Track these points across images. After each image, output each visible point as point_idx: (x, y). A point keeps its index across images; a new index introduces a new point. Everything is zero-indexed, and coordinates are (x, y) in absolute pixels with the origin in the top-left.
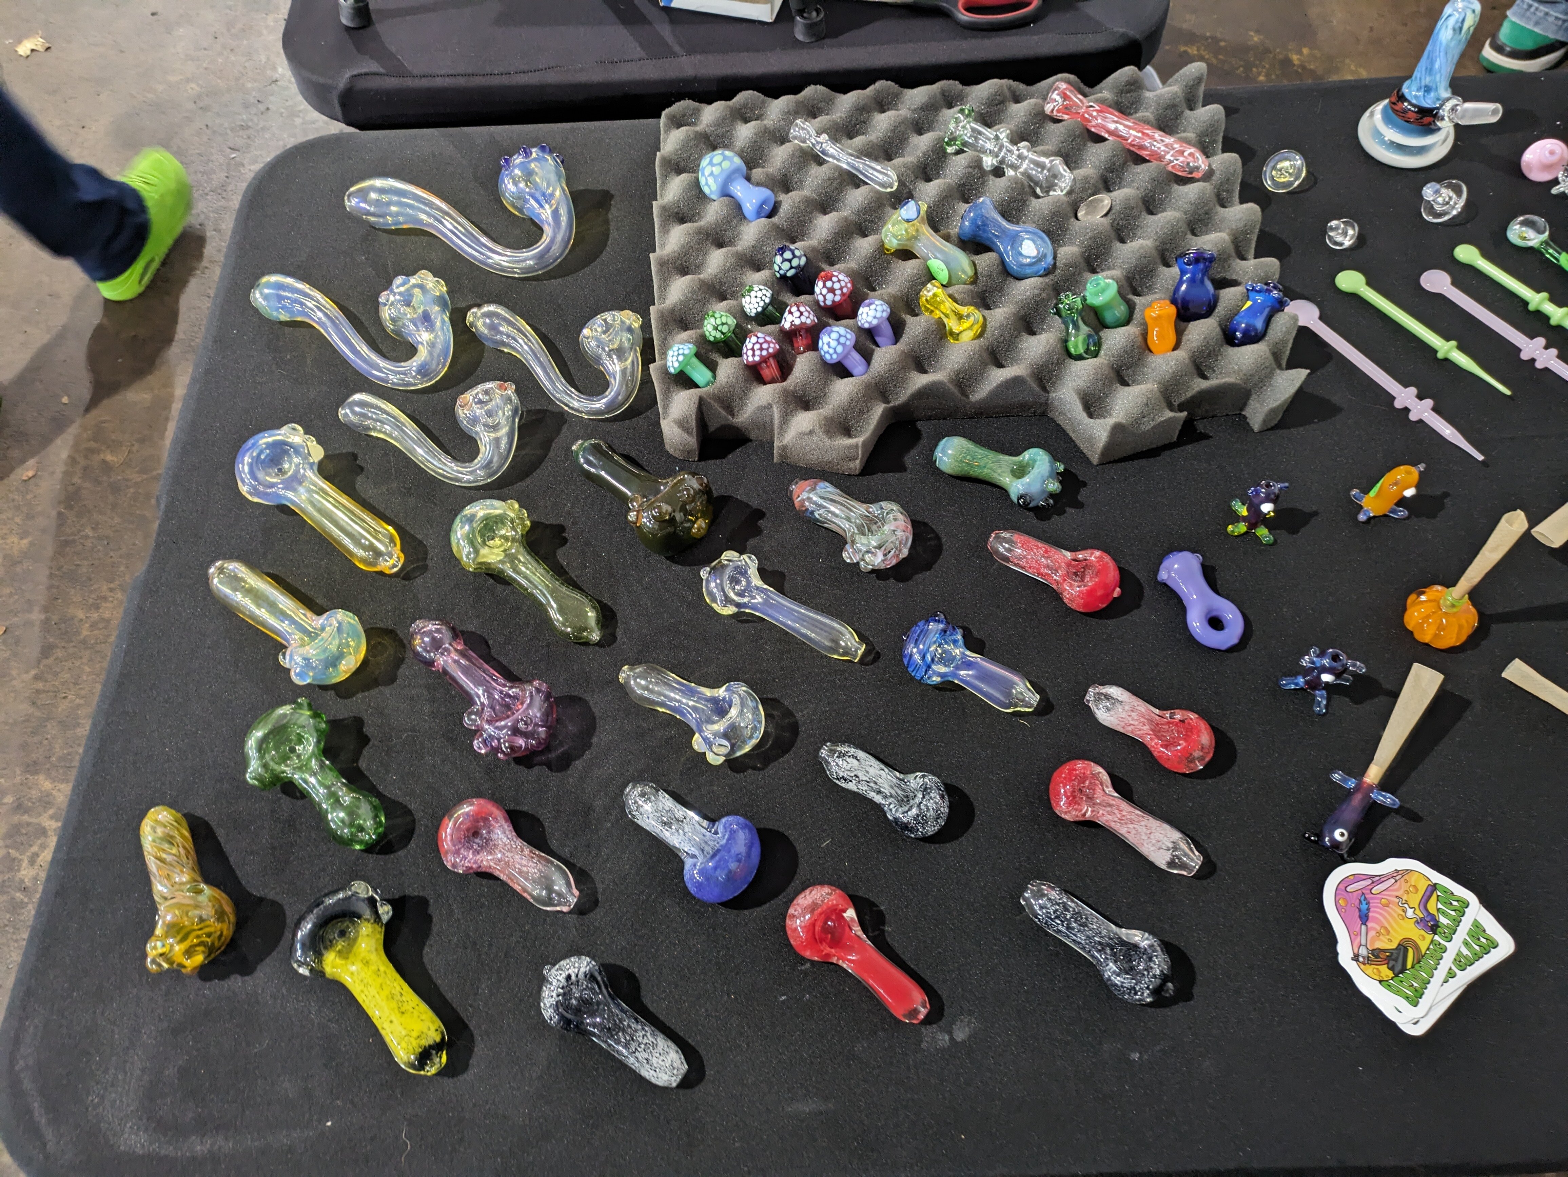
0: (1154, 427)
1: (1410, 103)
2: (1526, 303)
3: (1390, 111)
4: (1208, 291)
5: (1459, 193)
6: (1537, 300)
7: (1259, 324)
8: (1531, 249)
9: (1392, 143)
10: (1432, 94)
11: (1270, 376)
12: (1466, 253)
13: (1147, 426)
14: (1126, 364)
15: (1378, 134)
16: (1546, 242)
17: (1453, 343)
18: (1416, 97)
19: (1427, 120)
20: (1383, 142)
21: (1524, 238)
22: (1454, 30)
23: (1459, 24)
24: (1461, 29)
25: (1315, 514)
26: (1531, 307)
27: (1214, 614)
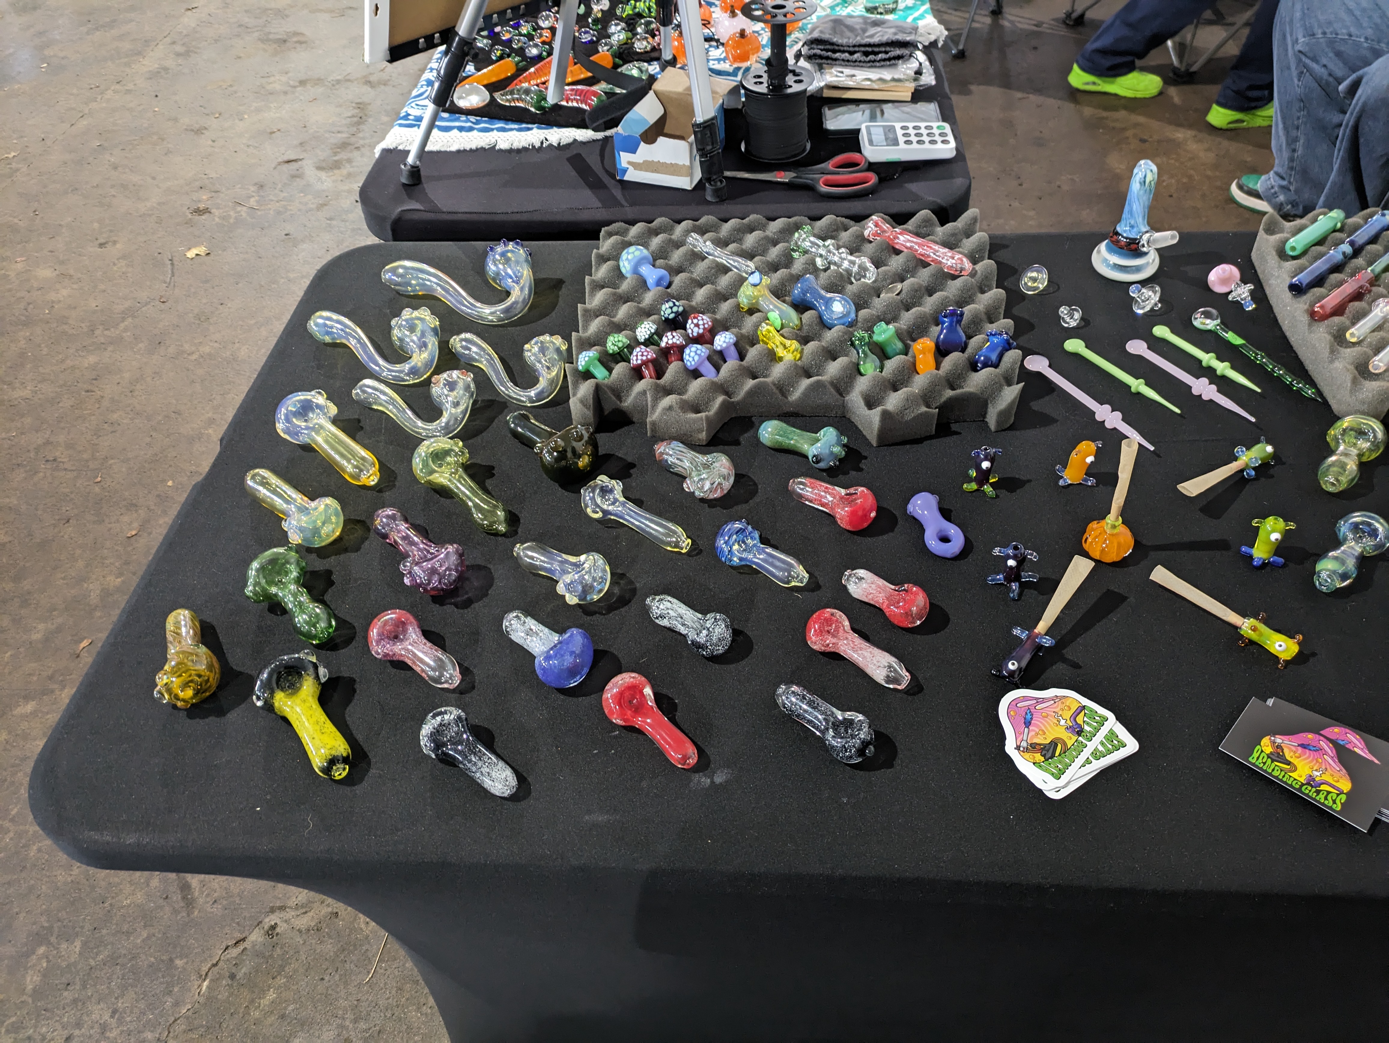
0: (914, 418)
1: (1123, 237)
2: (1200, 362)
3: (1111, 245)
4: (960, 337)
5: (1155, 292)
6: (1208, 359)
7: (994, 357)
8: (1210, 331)
9: (1115, 265)
10: (1135, 230)
11: (1000, 389)
12: (1161, 331)
13: (909, 416)
14: (899, 380)
15: (1105, 260)
16: (1218, 325)
17: (1142, 381)
18: (1125, 231)
19: (1133, 246)
20: (1108, 265)
21: (1204, 324)
22: (1140, 183)
23: (1143, 179)
24: (1145, 182)
25: (1029, 481)
26: (1204, 364)
27: (944, 533)
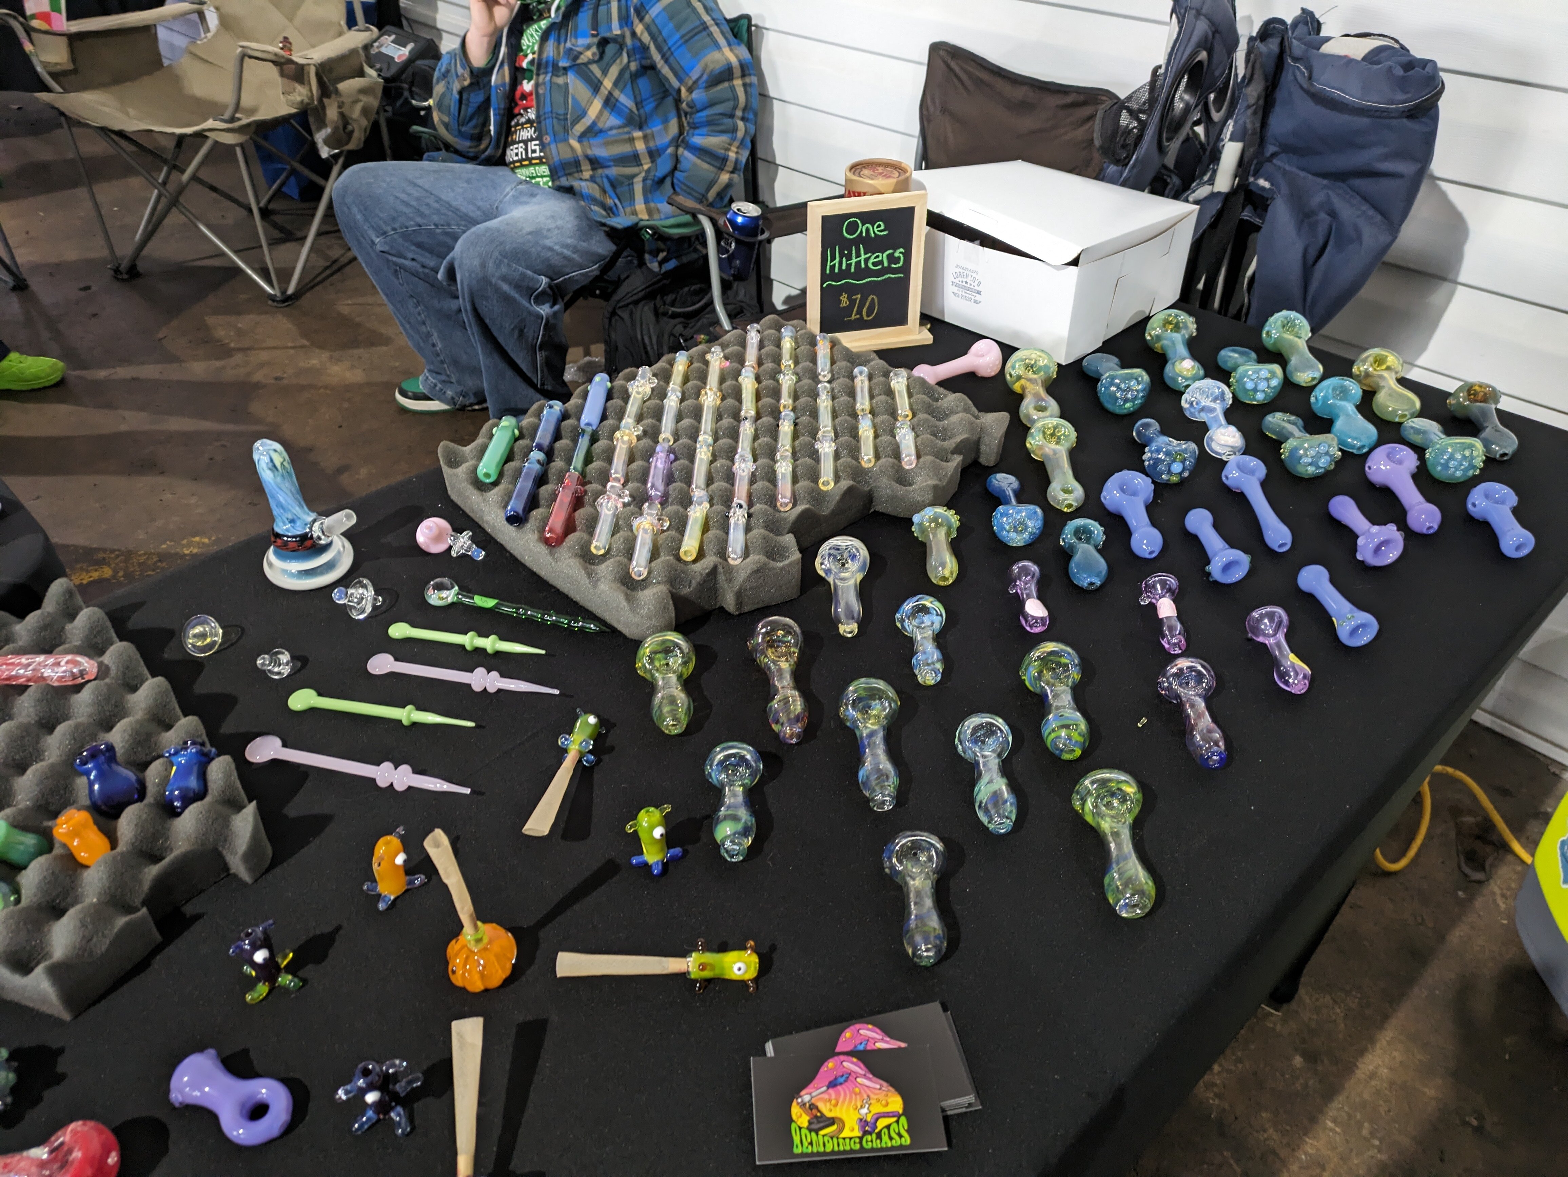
1: (288, 537)
2: (463, 647)
4: (127, 779)
5: (365, 587)
6: (469, 640)
7: (193, 783)
8: (453, 604)
9: (300, 572)
10: (298, 523)
11: (226, 822)
12: (399, 630)
16: (458, 594)
17: (410, 707)
18: (287, 530)
19: (308, 543)
21: (442, 599)
24: (275, 466)
26: (468, 648)
27: (250, 1104)
